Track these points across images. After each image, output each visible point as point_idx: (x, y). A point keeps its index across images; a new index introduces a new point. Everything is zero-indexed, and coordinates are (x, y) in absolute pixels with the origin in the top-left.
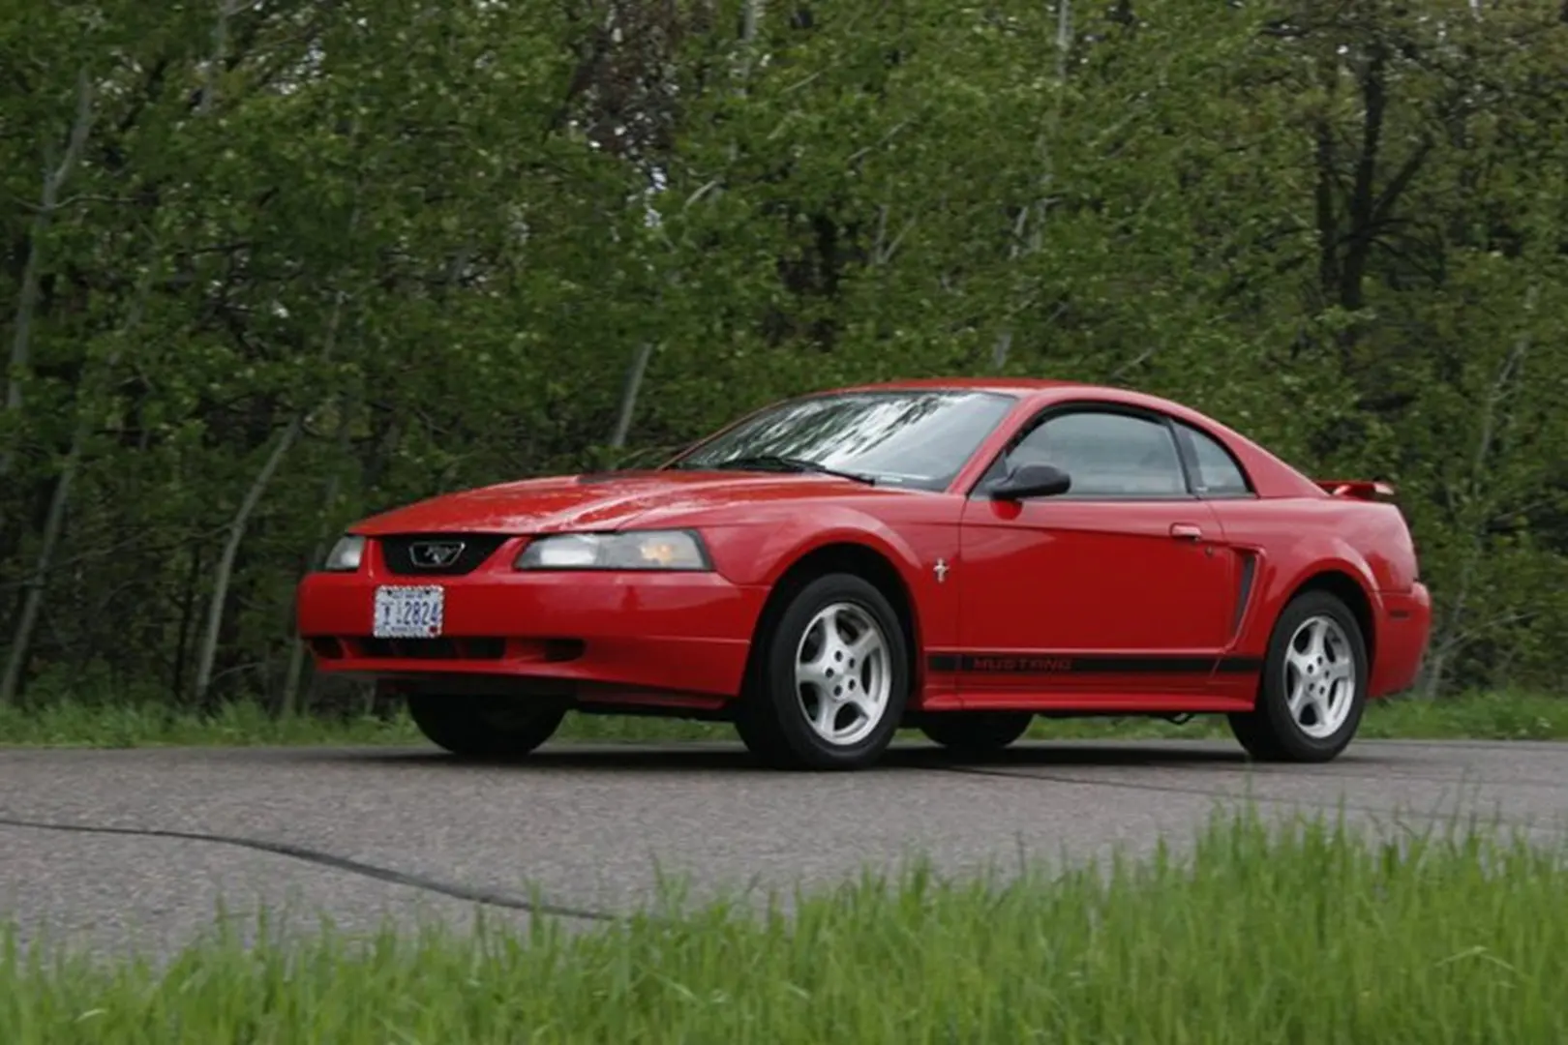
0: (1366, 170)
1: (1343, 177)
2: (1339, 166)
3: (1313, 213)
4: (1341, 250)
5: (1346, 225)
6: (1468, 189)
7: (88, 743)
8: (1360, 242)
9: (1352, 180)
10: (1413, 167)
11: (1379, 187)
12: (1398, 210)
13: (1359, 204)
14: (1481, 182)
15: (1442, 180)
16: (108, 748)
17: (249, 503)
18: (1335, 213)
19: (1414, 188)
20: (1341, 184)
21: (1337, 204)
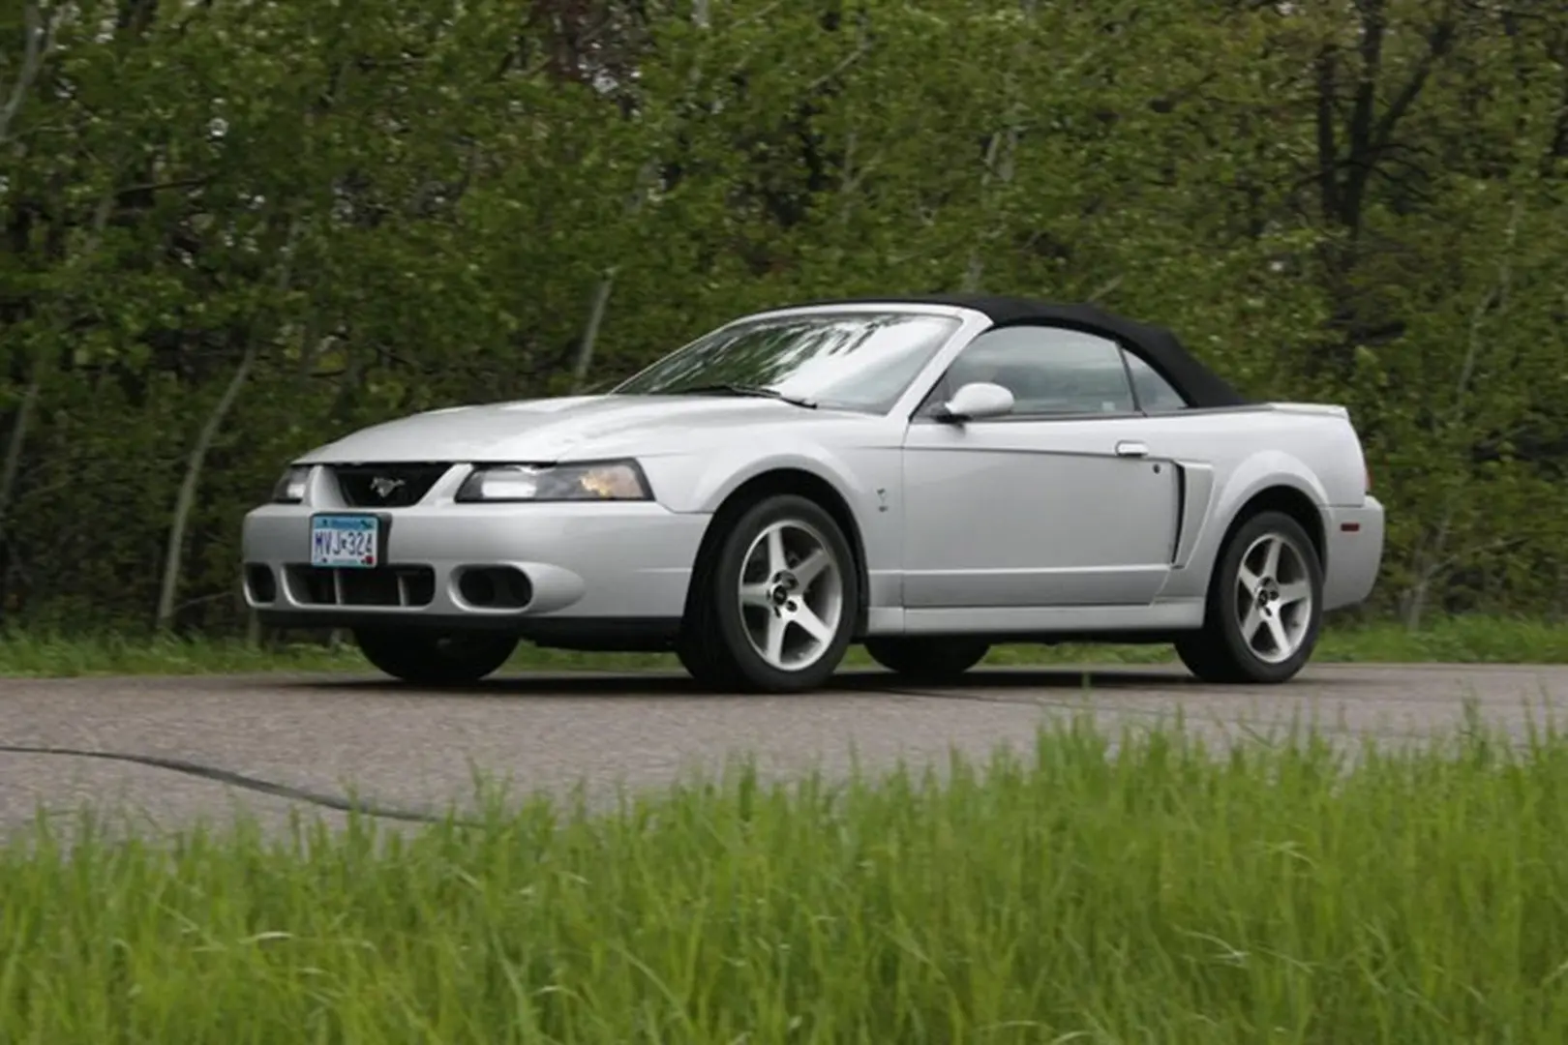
0: (1365, 95)
1: (1343, 103)
2: (1339, 91)
3: (1315, 138)
4: (1341, 177)
5: (1345, 151)
6: (1466, 114)
7: (31, 672)
8: (1360, 166)
9: (1352, 104)
10: (1413, 89)
11: (1380, 110)
12: (1396, 134)
13: (1358, 130)
14: (1481, 104)
15: (1438, 101)
16: (53, 677)
17: (208, 433)
18: (1337, 141)
19: (1413, 112)
20: (1343, 110)
21: (1339, 129)
